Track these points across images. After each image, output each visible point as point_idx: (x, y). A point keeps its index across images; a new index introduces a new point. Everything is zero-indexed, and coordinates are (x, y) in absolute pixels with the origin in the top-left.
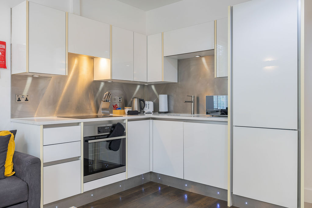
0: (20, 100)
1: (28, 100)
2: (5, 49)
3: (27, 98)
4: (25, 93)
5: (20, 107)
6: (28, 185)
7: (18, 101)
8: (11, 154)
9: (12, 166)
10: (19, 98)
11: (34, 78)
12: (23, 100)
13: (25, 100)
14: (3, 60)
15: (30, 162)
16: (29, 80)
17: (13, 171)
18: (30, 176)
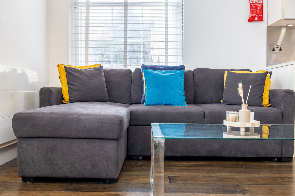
0: (275, 50)
1: (282, 50)
2: (262, 4)
3: (281, 48)
4: (279, 43)
5: (274, 56)
6: (282, 113)
7: (273, 50)
8: (267, 89)
9: (268, 98)
10: (274, 48)
11: (288, 28)
12: (277, 50)
13: (280, 50)
14: (261, 14)
15: (285, 92)
16: (284, 31)
17: (269, 103)
18: (285, 105)
